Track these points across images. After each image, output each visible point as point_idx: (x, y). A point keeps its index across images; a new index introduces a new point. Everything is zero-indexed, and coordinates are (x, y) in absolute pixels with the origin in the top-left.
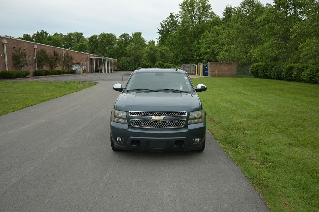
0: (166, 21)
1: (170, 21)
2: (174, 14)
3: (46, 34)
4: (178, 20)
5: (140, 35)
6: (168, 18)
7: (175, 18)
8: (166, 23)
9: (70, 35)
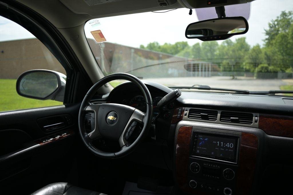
0: (276, 20)
1: (280, 21)
2: (287, 12)
3: (157, 43)
4: (291, 18)
5: (244, 41)
6: (278, 17)
7: (288, 16)
8: (276, 23)
9: (177, 44)
